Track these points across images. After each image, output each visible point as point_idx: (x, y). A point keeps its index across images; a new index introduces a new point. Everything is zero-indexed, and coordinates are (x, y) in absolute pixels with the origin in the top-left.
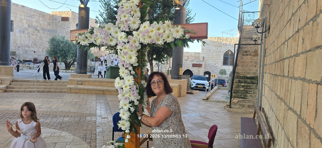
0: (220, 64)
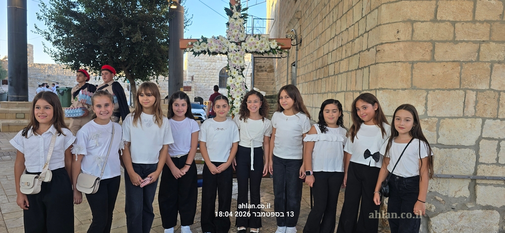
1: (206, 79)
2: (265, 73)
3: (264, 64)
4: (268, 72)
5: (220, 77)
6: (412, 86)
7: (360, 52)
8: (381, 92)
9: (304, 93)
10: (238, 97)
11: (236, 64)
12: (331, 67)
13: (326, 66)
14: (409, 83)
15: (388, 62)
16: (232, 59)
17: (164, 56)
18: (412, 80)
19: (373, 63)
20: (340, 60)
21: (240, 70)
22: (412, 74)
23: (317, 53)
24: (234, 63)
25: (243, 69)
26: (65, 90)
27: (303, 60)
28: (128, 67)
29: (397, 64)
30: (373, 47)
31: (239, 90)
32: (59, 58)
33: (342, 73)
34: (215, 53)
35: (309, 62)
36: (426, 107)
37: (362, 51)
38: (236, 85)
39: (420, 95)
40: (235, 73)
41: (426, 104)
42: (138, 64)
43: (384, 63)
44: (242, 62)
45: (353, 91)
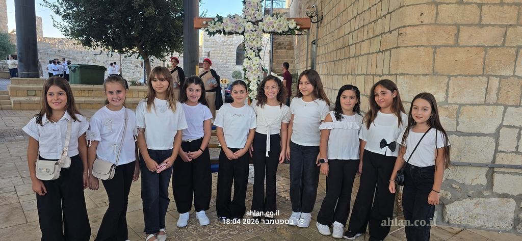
0: (232, 64)
1: (223, 55)
2: (284, 50)
3: (283, 40)
4: (288, 49)
5: (237, 53)
6: (433, 72)
7: (381, 34)
8: (401, 77)
9: (324, 74)
10: (254, 79)
11: (253, 44)
12: (352, 48)
13: (347, 47)
14: (431, 69)
15: (410, 46)
16: (248, 39)
17: (179, 31)
18: (434, 66)
19: (395, 46)
20: (361, 42)
21: (257, 51)
22: (434, 60)
23: (338, 33)
24: (251, 44)
25: (260, 50)
26: (77, 67)
27: (324, 38)
28: (141, 43)
29: (419, 48)
30: (395, 30)
31: (255, 72)
32: (70, 33)
33: (363, 55)
34: (230, 33)
35: (330, 41)
36: (447, 94)
37: (384, 33)
38: (253, 67)
39: (442, 82)
40: (251, 54)
41: (447, 91)
42: (151, 40)
43: (406, 47)
44: (259, 43)
45: (373, 75)
